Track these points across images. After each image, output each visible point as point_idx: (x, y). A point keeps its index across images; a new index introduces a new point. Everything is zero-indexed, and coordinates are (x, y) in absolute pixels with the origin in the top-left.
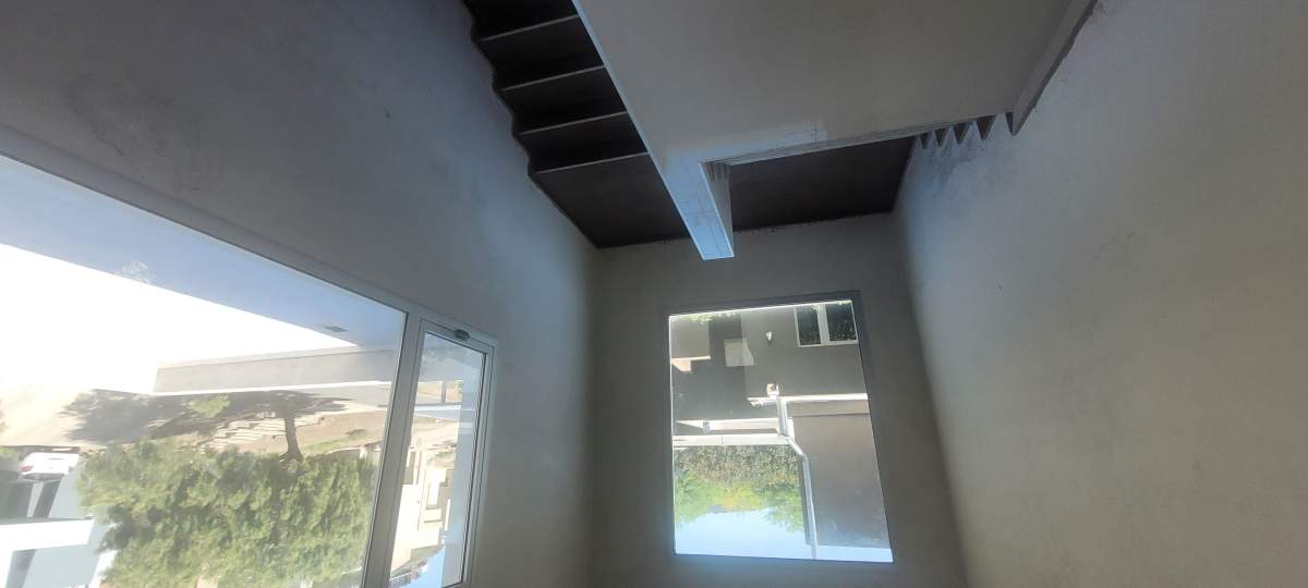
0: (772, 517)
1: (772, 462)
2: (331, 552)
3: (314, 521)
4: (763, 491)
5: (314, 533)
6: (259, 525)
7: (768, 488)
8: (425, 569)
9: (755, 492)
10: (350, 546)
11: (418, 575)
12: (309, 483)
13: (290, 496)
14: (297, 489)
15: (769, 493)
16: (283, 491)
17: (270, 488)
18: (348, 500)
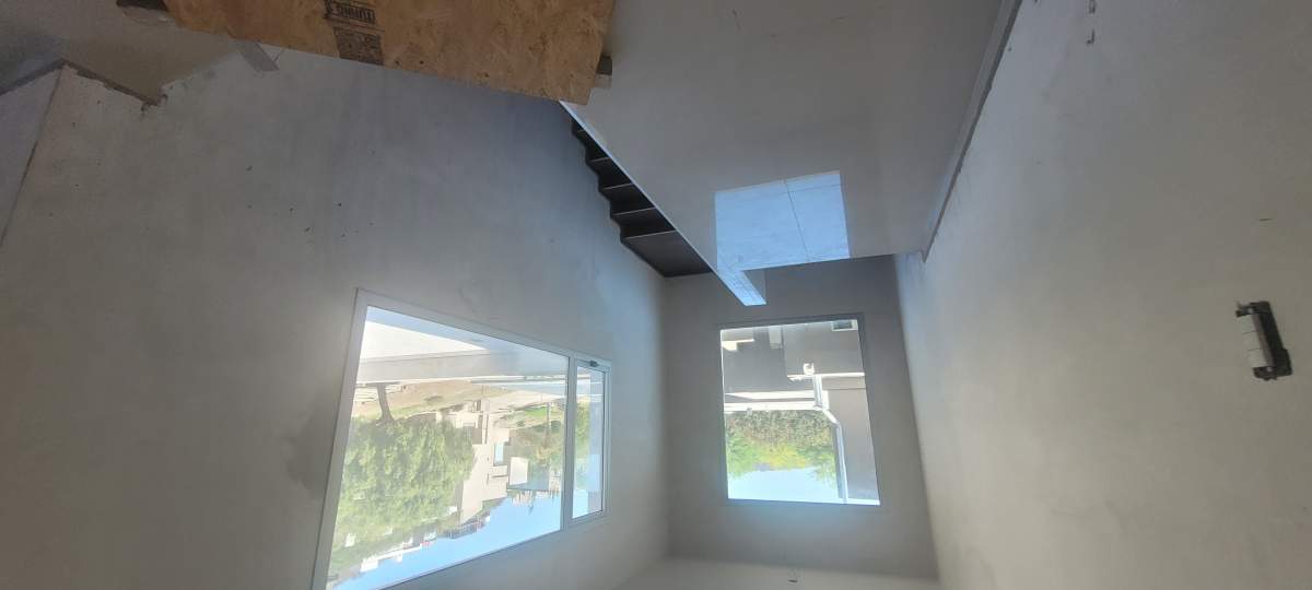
0: (816, 474)
1: (815, 425)
2: (426, 501)
3: (411, 476)
4: (807, 452)
5: (413, 485)
6: (366, 479)
7: (811, 448)
8: (488, 519)
9: (799, 453)
10: (441, 496)
11: (483, 525)
12: (405, 443)
13: (391, 456)
14: (396, 448)
15: (812, 454)
16: (385, 450)
17: (374, 448)
18: (438, 458)
